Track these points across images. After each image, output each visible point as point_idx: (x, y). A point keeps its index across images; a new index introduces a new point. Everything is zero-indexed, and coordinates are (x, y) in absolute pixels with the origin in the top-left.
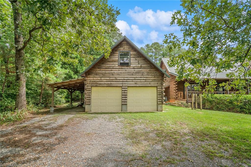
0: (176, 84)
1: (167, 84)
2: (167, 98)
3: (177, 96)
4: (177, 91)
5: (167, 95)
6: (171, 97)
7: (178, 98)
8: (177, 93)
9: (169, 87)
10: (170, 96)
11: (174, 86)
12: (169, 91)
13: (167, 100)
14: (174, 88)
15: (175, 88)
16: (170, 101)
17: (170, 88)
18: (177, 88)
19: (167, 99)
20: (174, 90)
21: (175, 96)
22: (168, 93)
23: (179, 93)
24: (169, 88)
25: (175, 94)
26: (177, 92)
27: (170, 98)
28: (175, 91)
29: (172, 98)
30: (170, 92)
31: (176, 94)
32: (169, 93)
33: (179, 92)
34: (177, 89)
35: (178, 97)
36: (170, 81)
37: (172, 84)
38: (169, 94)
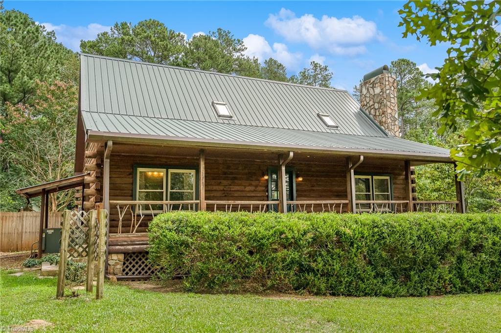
0: (99, 166)
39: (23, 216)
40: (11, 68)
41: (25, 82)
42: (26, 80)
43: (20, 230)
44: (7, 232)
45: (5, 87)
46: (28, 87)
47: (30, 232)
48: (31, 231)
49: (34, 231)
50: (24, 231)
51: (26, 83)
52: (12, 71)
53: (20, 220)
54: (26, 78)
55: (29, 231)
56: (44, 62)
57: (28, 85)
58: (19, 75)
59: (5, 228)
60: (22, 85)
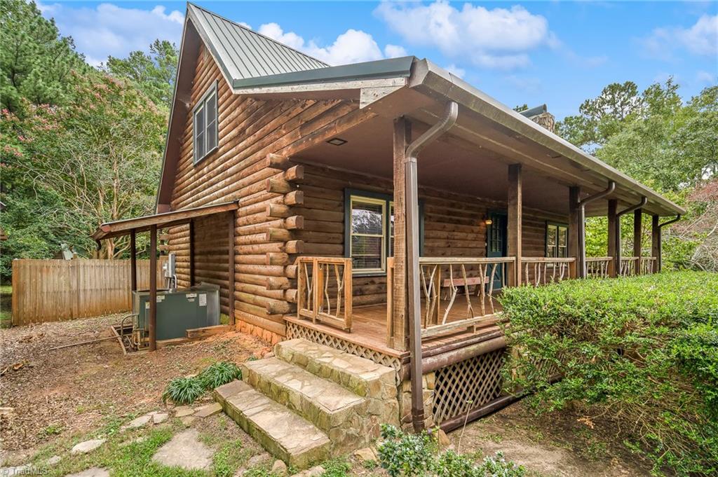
0: (293, 184)
1: (223, 194)
2: (221, 295)
3: (292, 294)
4: (292, 245)
5: (219, 277)
6: (243, 295)
7: (302, 311)
8: (291, 269)
9: (233, 215)
10: (238, 285)
11: (272, 204)
12: (235, 244)
13: (223, 312)
14: (274, 216)
15: (280, 222)
16: (239, 324)
17: (240, 221)
18: (292, 221)
19: (222, 303)
20: (273, 239)
21: (280, 288)
22: (227, 261)
23: (310, 265)
24: (235, 226)
25: (278, 269)
26: (292, 257)
27: (235, 298)
28: (276, 246)
29: (256, 304)
30: (236, 253)
31: (284, 274)
32: (235, 262)
33: (315, 260)
34: (294, 233)
35: (307, 300)
36: (242, 164)
37: (257, 185)
38: (235, 271)
39: (78, 266)
40: (17, 67)
41: (40, 88)
42: (41, 85)
43: (74, 287)
44: (51, 290)
45: (10, 90)
46: (45, 96)
47: (91, 290)
48: (94, 288)
49: (98, 287)
50: (82, 288)
51: (42, 90)
52: (18, 71)
53: (73, 272)
54: (41, 83)
55: (89, 288)
56: (65, 66)
57: (45, 93)
58: (31, 76)
59: (47, 284)
60: (35, 91)
